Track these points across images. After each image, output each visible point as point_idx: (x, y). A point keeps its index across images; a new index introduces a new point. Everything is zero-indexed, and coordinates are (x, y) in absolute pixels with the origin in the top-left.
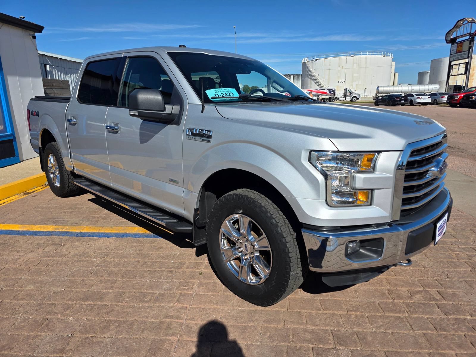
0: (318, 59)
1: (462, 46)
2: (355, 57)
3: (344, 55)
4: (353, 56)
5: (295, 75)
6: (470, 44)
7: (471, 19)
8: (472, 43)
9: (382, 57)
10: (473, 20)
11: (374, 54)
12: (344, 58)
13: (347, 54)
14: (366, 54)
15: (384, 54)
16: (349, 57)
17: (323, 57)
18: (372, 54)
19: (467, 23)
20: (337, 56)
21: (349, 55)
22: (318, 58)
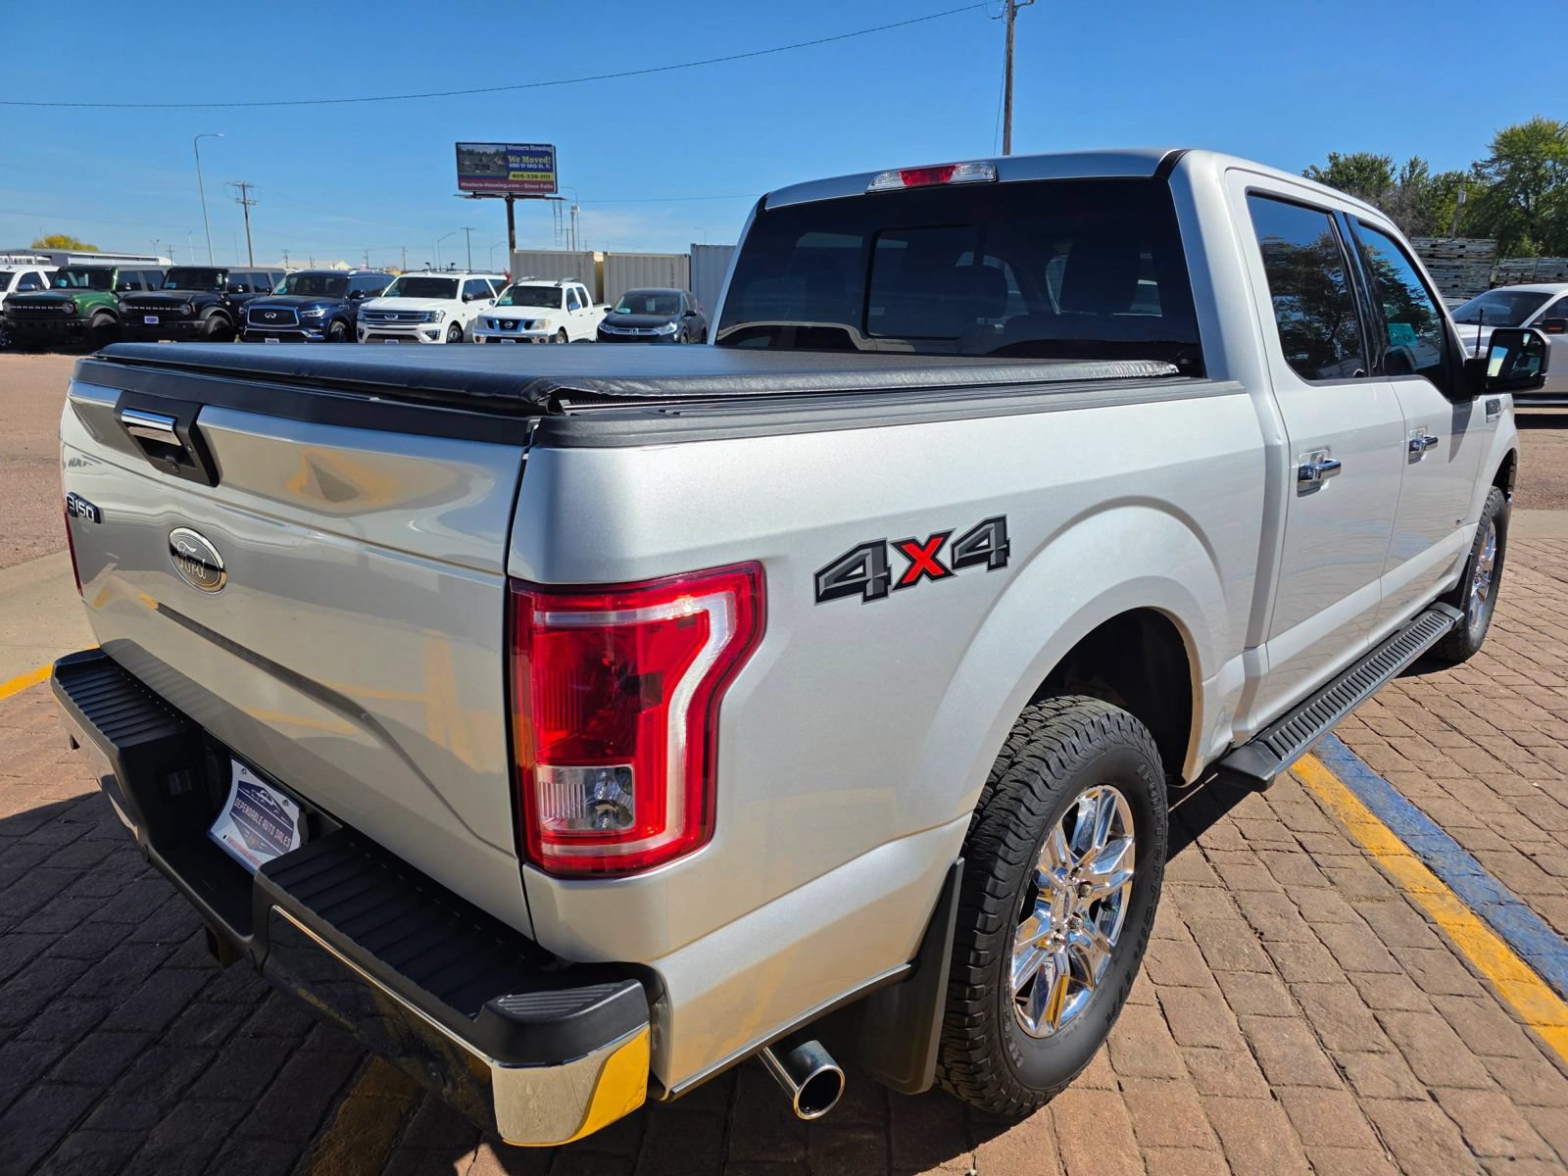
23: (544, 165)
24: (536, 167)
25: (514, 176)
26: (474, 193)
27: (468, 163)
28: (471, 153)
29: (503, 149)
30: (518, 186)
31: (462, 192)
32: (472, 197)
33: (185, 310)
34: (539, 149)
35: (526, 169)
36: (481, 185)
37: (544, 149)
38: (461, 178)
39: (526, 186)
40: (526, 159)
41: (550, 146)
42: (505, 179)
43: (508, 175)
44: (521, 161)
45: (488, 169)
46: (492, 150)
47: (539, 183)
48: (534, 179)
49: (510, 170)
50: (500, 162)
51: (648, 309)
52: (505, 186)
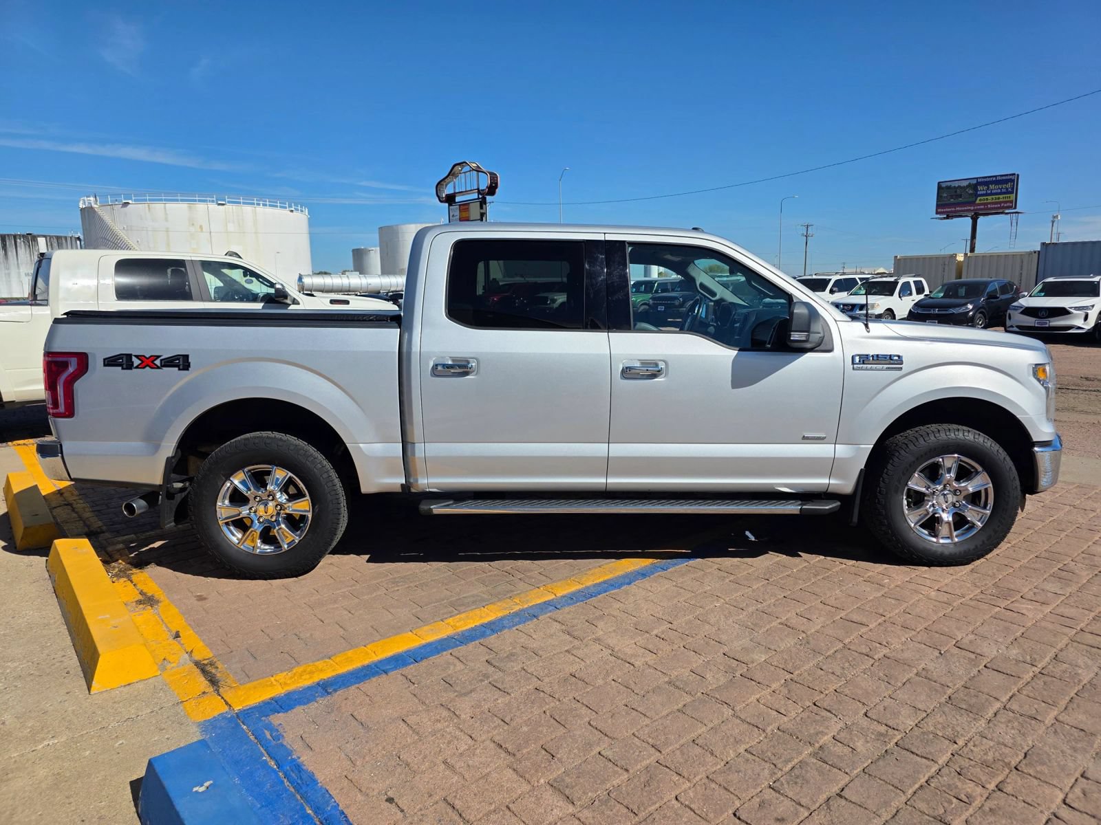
0: (130, 202)
1: (467, 210)
2: (229, 207)
3: (200, 201)
4: (223, 204)
5: (51, 237)
6: (481, 207)
7: (475, 165)
8: (484, 206)
9: (286, 212)
10: (478, 167)
11: (270, 206)
12: (201, 207)
13: (208, 199)
14: (254, 204)
15: (290, 206)
16: (213, 206)
17: (146, 200)
18: (264, 205)
19: (470, 171)
20: (182, 200)
21: (213, 201)
22: (131, 199)
23: (1007, 189)
24: (999, 191)
25: (980, 200)
26: (947, 216)
27: (945, 195)
28: (949, 188)
29: (975, 182)
30: (982, 207)
31: (938, 216)
32: (944, 218)
33: (677, 303)
34: (1004, 178)
35: (991, 194)
36: (953, 209)
37: (1008, 177)
38: (938, 206)
39: (989, 206)
40: (991, 187)
41: (1014, 174)
42: (973, 203)
43: (976, 200)
44: (988, 189)
45: (961, 197)
46: (965, 184)
47: (1000, 203)
48: (997, 200)
49: (977, 196)
50: (971, 192)
51: (960, 295)
52: (972, 208)
